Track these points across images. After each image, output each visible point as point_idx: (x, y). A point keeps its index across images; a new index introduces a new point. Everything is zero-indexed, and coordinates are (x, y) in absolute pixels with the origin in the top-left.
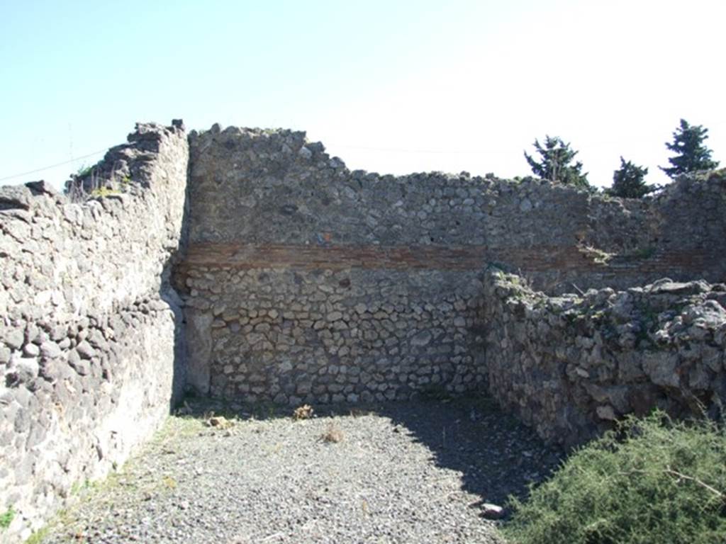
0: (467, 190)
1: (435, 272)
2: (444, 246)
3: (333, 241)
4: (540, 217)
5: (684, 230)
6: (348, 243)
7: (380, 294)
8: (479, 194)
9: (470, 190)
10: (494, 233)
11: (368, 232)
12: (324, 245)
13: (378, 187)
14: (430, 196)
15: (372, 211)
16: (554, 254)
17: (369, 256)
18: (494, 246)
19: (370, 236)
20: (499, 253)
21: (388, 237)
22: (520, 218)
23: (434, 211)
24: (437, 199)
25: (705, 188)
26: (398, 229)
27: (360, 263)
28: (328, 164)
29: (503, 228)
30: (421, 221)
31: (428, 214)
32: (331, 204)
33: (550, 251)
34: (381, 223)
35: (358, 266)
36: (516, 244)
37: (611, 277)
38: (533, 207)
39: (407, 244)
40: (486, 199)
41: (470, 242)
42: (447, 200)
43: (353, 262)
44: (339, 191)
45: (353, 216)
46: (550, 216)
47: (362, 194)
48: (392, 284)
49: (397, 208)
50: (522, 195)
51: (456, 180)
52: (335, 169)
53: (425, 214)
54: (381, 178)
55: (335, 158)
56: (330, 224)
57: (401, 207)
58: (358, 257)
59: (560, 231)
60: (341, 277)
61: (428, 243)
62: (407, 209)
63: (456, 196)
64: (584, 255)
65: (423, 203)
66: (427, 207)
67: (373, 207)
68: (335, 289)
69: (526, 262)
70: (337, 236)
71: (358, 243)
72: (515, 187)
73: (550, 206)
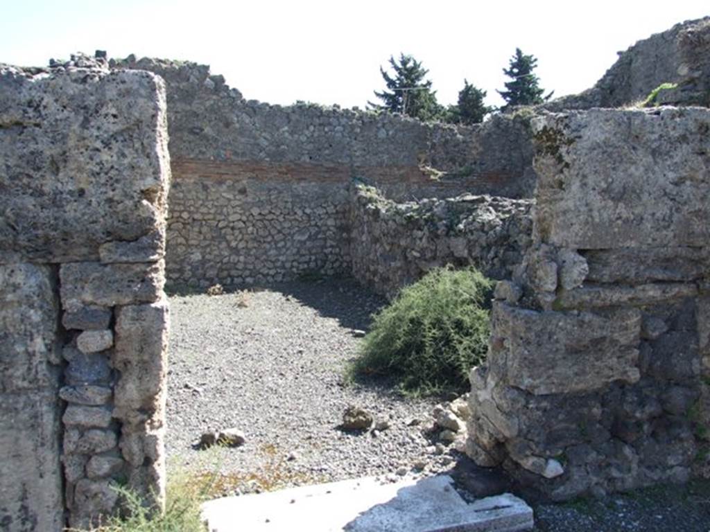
0: (338, 120)
1: (313, 183)
2: (320, 163)
3: (233, 157)
4: (392, 143)
5: (494, 155)
6: (245, 159)
7: (270, 200)
8: (347, 123)
9: (341, 120)
10: (357, 154)
11: (261, 151)
12: (226, 161)
13: (269, 114)
14: (309, 123)
15: (263, 134)
16: (402, 172)
17: (262, 170)
18: (358, 164)
19: (262, 154)
20: (362, 169)
21: (277, 155)
22: (377, 143)
23: (312, 136)
24: (315, 126)
25: (511, 124)
26: (284, 149)
27: (254, 175)
28: (228, 94)
29: (364, 150)
30: (303, 143)
31: (308, 138)
32: (231, 127)
33: (399, 170)
34: (271, 144)
35: (253, 178)
36: (374, 163)
37: (441, 190)
38: (388, 135)
39: (291, 161)
40: (353, 127)
41: (340, 161)
42: (322, 127)
43: (249, 174)
44: (237, 116)
45: (249, 137)
46: (400, 142)
47: (256, 120)
48: (280, 192)
49: (283, 132)
50: (380, 125)
51: (330, 112)
52: (234, 98)
53: (305, 138)
54: (271, 107)
55: (234, 90)
56: (230, 143)
57: (287, 131)
58: (253, 171)
59: (406, 153)
60: (239, 186)
61: (308, 160)
62: (292, 133)
63: (330, 124)
64: (423, 173)
65: (303, 128)
66: (307, 132)
67: (265, 131)
68: (235, 196)
69: (382, 177)
70: (236, 153)
71: (253, 159)
72: (375, 119)
73: (400, 134)
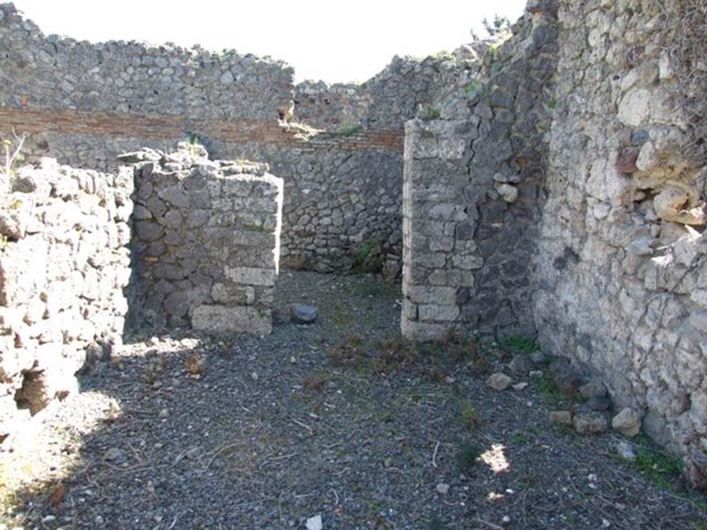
0: (168, 60)
1: (133, 139)
2: (142, 114)
3: (29, 104)
4: (240, 90)
5: (390, 110)
6: (44, 107)
7: (78, 156)
8: (178, 64)
9: (171, 60)
10: (193, 103)
11: (64, 97)
12: (20, 108)
13: (74, 52)
14: (127, 64)
15: (67, 77)
16: (253, 127)
17: (65, 120)
18: (194, 117)
19: (67, 102)
20: (199, 123)
21: (86, 103)
22: (220, 90)
23: (132, 79)
24: (135, 68)
25: (418, 69)
26: (95, 96)
27: (57, 126)
28: (22, 27)
29: (204, 99)
30: (119, 88)
31: (126, 82)
32: (26, 68)
33: (249, 125)
34: (77, 89)
35: (56, 130)
36: (216, 116)
37: (310, 153)
38: (235, 80)
39: (104, 110)
40: (186, 70)
41: (168, 111)
42: (146, 69)
43: (49, 125)
44: (34, 55)
45: (49, 80)
46: (251, 89)
47: (58, 59)
48: (90, 148)
49: (93, 74)
50: (223, 67)
51: (155, 49)
52: (29, 32)
53: (122, 82)
54: (78, 44)
55: (28, 21)
56: (25, 88)
57: (98, 73)
58: (55, 121)
59: (261, 104)
60: (39, 139)
61: (126, 110)
62: (105, 76)
63: (154, 65)
64: (284, 130)
65: (120, 71)
66: (124, 75)
67: (69, 73)
68: (33, 151)
69: (225, 133)
70: (33, 99)
71: (54, 107)
72: (218, 59)
73: (253, 80)
